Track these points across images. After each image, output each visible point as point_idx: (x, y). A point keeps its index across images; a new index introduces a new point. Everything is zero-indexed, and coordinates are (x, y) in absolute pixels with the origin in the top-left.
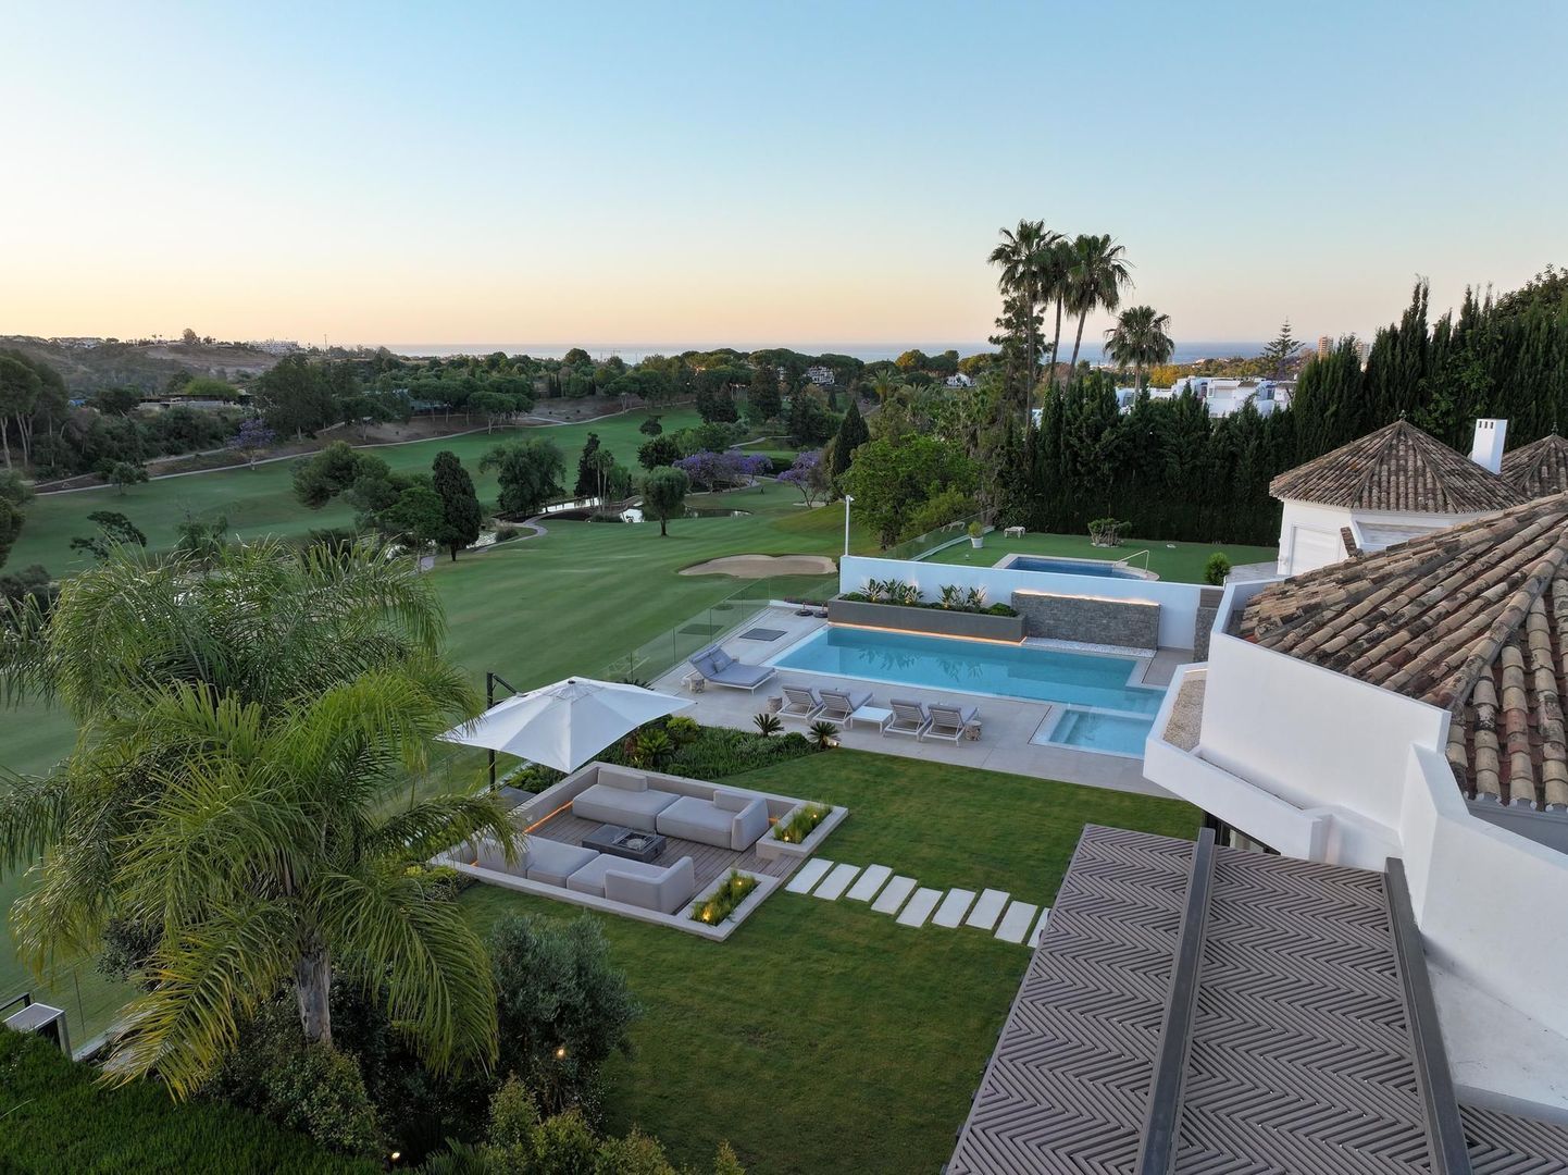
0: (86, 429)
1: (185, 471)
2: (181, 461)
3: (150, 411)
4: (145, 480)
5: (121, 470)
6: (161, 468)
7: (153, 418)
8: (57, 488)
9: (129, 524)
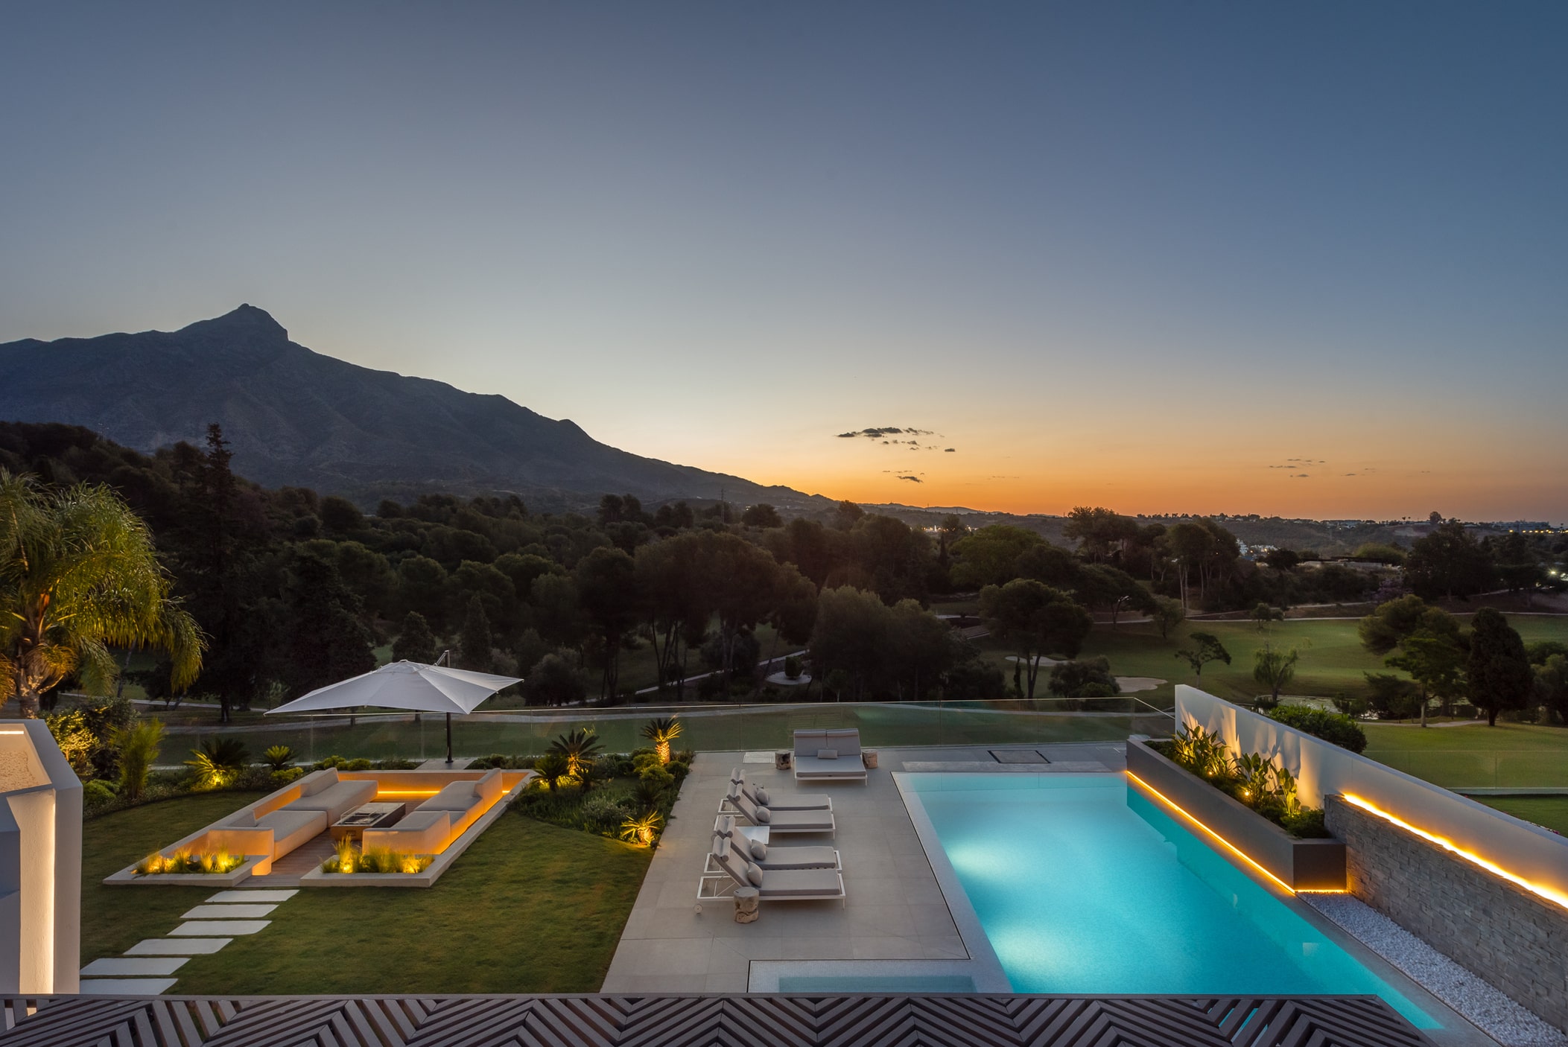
0: (1246, 577)
1: (1324, 616)
2: (1323, 608)
3: (1311, 567)
4: (1281, 619)
5: (1262, 608)
6: (1304, 611)
7: (1310, 573)
8: (1217, 618)
9: (1220, 645)
